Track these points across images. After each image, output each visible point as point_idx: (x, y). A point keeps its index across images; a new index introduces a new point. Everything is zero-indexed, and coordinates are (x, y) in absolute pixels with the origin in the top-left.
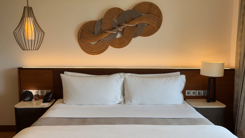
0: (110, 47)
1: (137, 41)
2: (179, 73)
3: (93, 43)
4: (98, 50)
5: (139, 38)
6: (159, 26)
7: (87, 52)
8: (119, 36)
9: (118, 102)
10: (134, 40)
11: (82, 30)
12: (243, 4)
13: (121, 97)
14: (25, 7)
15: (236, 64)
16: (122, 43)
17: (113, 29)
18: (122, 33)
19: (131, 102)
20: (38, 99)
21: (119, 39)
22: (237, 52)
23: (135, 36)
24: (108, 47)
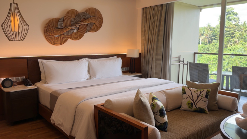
0: (69, 40)
1: (88, 35)
2: (116, 57)
3: (56, 36)
4: (61, 41)
5: (89, 33)
6: (101, 26)
7: (51, 44)
8: (75, 31)
9: (87, 79)
10: (86, 34)
11: (48, 25)
12: (144, 16)
13: (88, 75)
14: (11, 3)
15: (141, 50)
16: (78, 37)
17: (72, 25)
18: (78, 29)
19: (95, 77)
20: (17, 84)
21: (76, 33)
22: (141, 44)
23: (87, 32)
24: (68, 39)
